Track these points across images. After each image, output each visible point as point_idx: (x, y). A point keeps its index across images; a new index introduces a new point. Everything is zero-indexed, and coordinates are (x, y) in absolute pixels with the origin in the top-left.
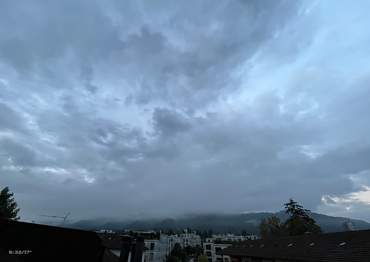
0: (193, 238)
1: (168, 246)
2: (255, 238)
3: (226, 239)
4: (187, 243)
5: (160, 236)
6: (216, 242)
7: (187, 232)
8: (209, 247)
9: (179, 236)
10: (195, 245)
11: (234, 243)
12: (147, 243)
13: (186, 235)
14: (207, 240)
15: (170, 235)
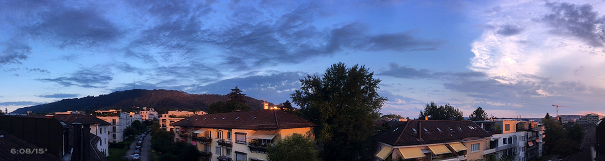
0: (151, 114)
1: (128, 121)
4: (145, 119)
5: (120, 114)
6: (171, 117)
7: (146, 109)
8: (164, 120)
10: (152, 119)
12: (109, 120)
13: (145, 112)
14: (163, 115)
15: (129, 113)
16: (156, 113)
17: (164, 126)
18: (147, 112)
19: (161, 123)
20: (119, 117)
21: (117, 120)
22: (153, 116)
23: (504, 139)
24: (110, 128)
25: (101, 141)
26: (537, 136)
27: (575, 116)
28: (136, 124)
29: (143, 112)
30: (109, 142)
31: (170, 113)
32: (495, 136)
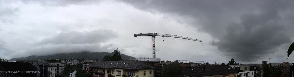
0: (76, 62)
1: (65, 65)
2: (101, 61)
3: (89, 62)
4: (73, 64)
5: (61, 61)
6: (85, 63)
7: (73, 59)
8: (82, 65)
9: (70, 61)
10: (76, 64)
11: (92, 63)
12: (56, 64)
13: (73, 60)
14: (82, 62)
15: (66, 61)
16: (78, 61)
17: (82, 67)
21: (60, 64)
22: (77, 63)
23: (244, 74)
24: (56, 68)
25: (51, 74)
26: (260, 72)
27: (278, 63)
28: (68, 66)
30: (55, 74)
32: (240, 73)
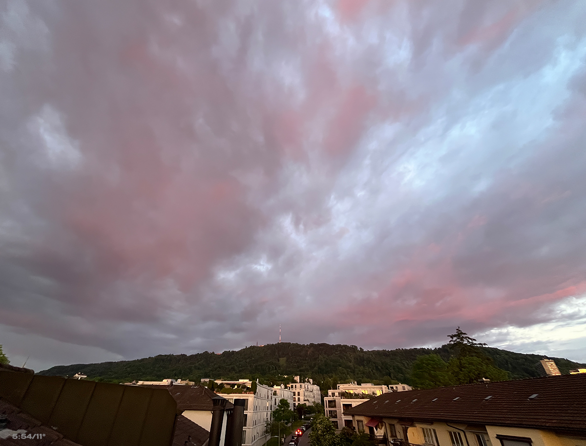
0: (308, 390)
1: (269, 403)
2: (404, 387)
3: (360, 391)
4: (299, 398)
5: (256, 388)
6: (344, 395)
7: (299, 380)
8: (332, 403)
10: (311, 400)
13: (298, 385)
14: (330, 392)
15: (272, 386)
16: (316, 387)
17: (333, 414)
18: (301, 387)
19: (327, 409)
20: (254, 394)
21: (249, 398)
22: (311, 395)
29: (294, 385)
31: (342, 388)
